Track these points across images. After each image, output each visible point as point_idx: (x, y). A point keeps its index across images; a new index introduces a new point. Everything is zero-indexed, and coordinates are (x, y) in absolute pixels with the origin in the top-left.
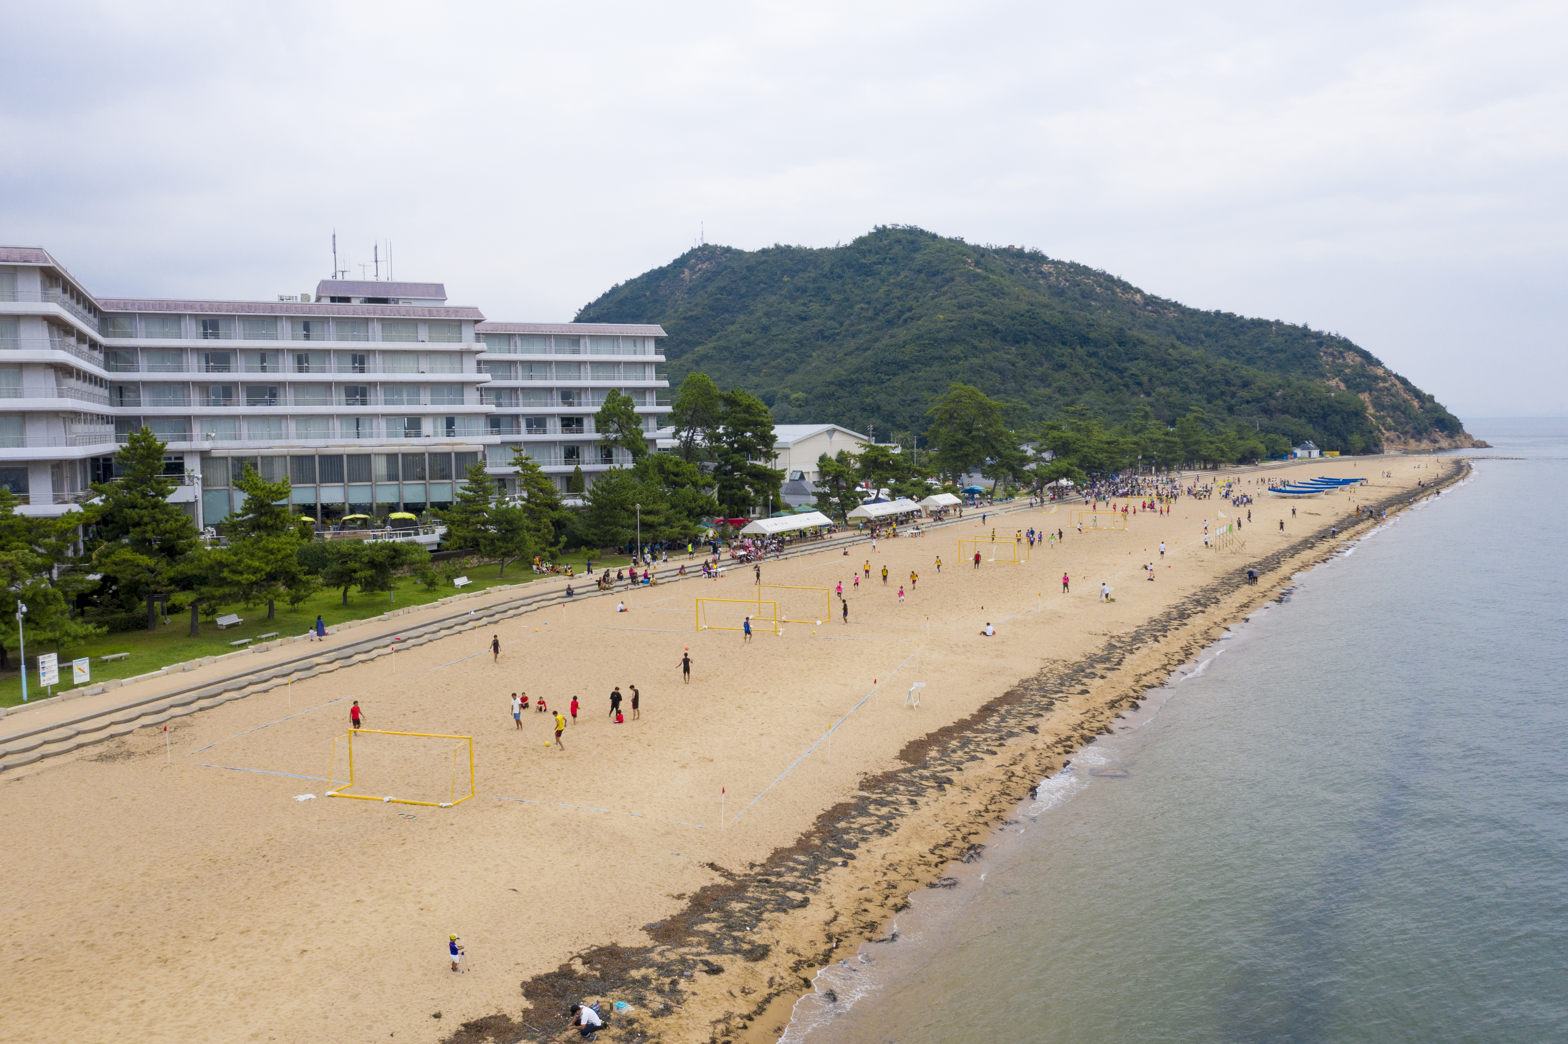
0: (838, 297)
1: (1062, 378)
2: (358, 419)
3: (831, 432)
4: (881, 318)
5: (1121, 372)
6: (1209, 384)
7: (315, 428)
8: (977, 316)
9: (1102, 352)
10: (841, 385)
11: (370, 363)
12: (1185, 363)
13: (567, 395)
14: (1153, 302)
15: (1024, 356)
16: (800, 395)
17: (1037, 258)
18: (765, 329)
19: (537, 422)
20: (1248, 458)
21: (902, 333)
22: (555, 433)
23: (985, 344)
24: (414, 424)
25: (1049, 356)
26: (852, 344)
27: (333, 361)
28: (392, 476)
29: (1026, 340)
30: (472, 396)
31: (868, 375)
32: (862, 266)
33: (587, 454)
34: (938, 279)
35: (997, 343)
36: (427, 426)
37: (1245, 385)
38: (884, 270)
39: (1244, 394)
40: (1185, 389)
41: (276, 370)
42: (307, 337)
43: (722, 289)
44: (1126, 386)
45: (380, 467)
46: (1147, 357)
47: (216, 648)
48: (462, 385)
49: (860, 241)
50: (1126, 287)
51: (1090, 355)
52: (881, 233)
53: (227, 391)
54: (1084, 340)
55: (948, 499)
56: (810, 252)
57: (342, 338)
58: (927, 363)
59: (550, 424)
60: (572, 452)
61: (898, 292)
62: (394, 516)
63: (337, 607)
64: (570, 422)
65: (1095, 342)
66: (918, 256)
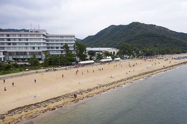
0: (126, 31)
1: (154, 42)
2: (26, 47)
3: (112, 49)
4: (131, 34)
5: (163, 41)
6: (176, 42)
7: (21, 48)
8: (143, 33)
12: (173, 40)
14: (171, 31)
15: (149, 39)
17: (155, 26)
19: (57, 48)
20: (179, 53)
21: (133, 36)
23: (144, 37)
24: (34, 48)
25: (152, 39)
26: (127, 37)
27: (23, 40)
29: (150, 36)
32: (130, 27)
33: (64, 52)
34: (139, 29)
37: (181, 43)
38: (133, 27)
40: (172, 43)
41: (16, 41)
42: (20, 37)
44: (163, 43)
46: (167, 39)
48: (40, 43)
49: (130, 24)
50: (167, 29)
52: (133, 23)
54: (158, 36)
56: (124, 25)
58: (135, 39)
60: (62, 52)
61: (134, 30)
62: (25, 60)
65: (160, 37)
66: (137, 26)
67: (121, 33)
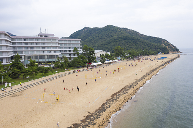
0: (102, 34)
1: (130, 44)
2: (43, 51)
3: (102, 51)
4: (108, 36)
5: (137, 43)
6: (148, 45)
7: (38, 52)
8: (120, 36)
9: (135, 41)
10: (103, 45)
11: (45, 44)
12: (145, 42)
13: (69, 48)
14: (141, 34)
15: (125, 41)
16: (98, 46)
17: (127, 29)
18: (93, 38)
19: (66, 51)
20: (153, 54)
21: (110, 38)
22: (68, 52)
23: (120, 40)
24: (50, 52)
25: (128, 41)
26: (104, 40)
27: (40, 44)
28: (48, 58)
29: (126, 39)
30: (58, 48)
31: (106, 44)
32: (105, 30)
33: (72, 55)
34: (115, 32)
35: (122, 40)
36: (52, 52)
37: (153, 45)
38: (108, 30)
39: (152, 46)
40: (145, 46)
41: (33, 45)
42: (37, 41)
43: (88, 33)
44: (138, 45)
45: (46, 57)
46: (140, 42)
47: (26, 81)
48: (56, 47)
49: (105, 27)
50: (138, 33)
51: (134, 41)
52: (108, 26)
53: (27, 48)
54: (133, 40)
55: (116, 60)
56: (99, 28)
57: (41, 41)
58: (113, 42)
59: (67, 51)
60: (70, 55)
61: (110, 33)
62: (48, 63)
63: (41, 75)
64: (70, 51)
65: (134, 40)
66: (112, 29)
67: (97, 35)
